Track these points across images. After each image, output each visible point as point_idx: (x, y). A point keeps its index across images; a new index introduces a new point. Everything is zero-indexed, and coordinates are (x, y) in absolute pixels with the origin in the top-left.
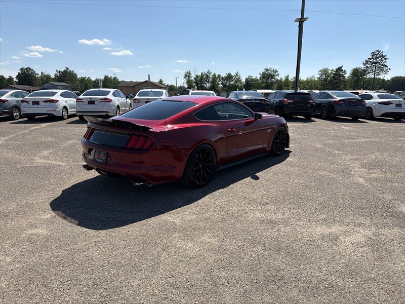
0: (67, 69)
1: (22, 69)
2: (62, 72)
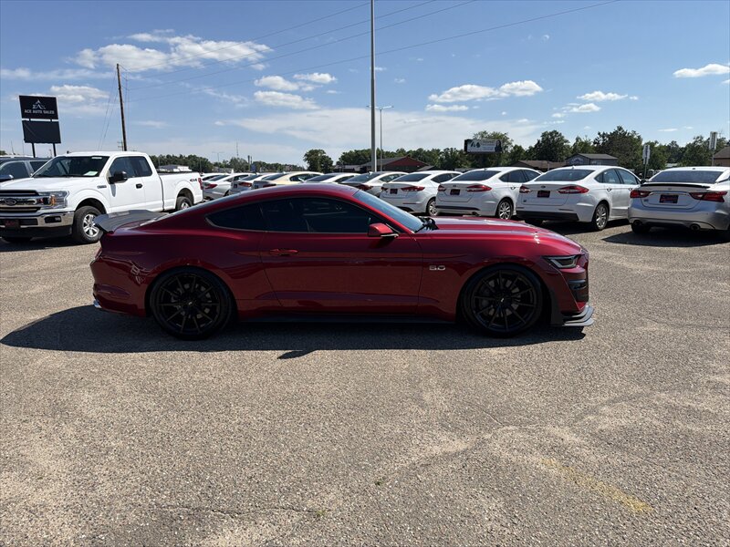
0: (620, 128)
1: (544, 135)
2: (608, 136)
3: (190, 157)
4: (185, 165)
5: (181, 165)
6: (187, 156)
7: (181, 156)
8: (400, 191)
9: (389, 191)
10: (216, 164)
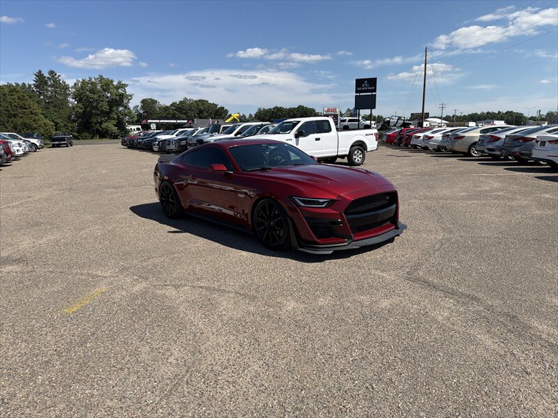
3: (507, 112)
4: (502, 120)
5: (498, 120)
6: (504, 112)
7: (499, 112)
8: (547, 143)
9: (539, 143)
10: (532, 118)
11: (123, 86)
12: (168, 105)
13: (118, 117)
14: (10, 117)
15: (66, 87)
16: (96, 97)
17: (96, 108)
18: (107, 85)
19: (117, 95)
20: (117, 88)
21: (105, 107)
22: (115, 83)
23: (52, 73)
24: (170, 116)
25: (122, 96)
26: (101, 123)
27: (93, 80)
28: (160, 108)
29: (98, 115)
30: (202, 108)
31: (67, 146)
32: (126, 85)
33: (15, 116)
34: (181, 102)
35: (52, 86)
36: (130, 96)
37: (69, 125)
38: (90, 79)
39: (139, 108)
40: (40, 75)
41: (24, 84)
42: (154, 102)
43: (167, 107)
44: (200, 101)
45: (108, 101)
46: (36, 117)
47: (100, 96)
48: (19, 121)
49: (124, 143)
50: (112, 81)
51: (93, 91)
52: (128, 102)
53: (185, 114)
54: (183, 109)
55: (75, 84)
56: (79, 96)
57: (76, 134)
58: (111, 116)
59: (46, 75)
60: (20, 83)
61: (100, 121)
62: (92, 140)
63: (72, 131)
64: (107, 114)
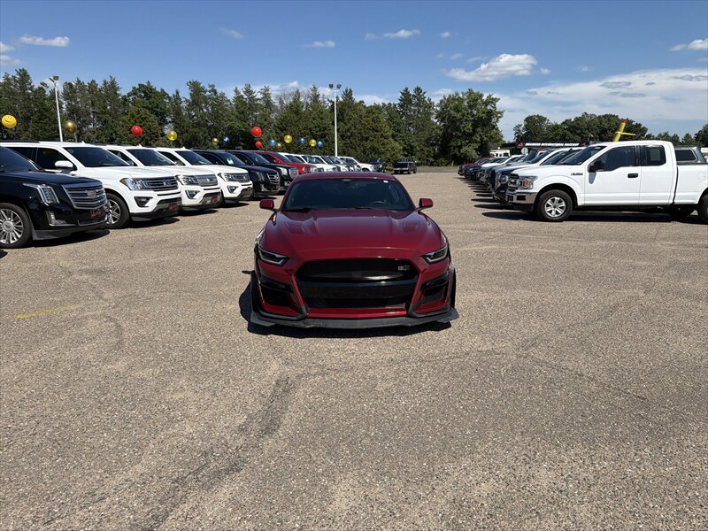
11: (492, 101)
12: (559, 123)
13: (482, 139)
14: (362, 140)
15: (430, 105)
16: (458, 115)
17: (458, 129)
18: (474, 99)
19: (483, 113)
20: (486, 103)
21: (469, 127)
22: (485, 98)
23: (418, 90)
24: (558, 137)
25: (490, 114)
26: (460, 147)
27: (461, 96)
28: (548, 127)
29: (459, 137)
30: (606, 126)
31: (409, 173)
32: (497, 100)
33: (367, 139)
34: (577, 119)
35: (417, 105)
36: (500, 113)
37: (426, 149)
38: (457, 94)
39: (521, 128)
40: (406, 93)
41: (390, 104)
42: (542, 119)
43: (557, 126)
44: (605, 116)
45: (474, 120)
46: (385, 140)
47: (463, 115)
48: (368, 144)
49: (460, 172)
50: (481, 96)
51: (457, 109)
52: (498, 120)
53: (579, 134)
54: (578, 129)
55: (441, 101)
56: (440, 116)
57: (432, 160)
58: (474, 138)
59: (412, 92)
60: (387, 103)
61: (459, 144)
62: (446, 168)
63: (427, 156)
64: (469, 137)
